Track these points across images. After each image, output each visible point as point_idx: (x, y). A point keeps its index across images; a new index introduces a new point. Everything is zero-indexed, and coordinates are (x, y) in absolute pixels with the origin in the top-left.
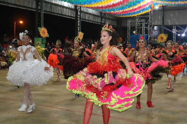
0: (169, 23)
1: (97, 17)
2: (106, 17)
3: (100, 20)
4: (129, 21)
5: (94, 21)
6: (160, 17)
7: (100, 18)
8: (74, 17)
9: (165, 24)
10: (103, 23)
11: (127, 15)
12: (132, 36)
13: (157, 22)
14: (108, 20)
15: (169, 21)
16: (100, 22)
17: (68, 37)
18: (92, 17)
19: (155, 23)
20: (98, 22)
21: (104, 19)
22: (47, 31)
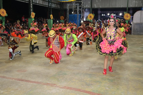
0: (95, 7)
1: (45, 2)
2: (52, 2)
3: (48, 4)
4: (68, 5)
5: (43, 4)
6: (89, 2)
7: (48, 2)
8: (27, 1)
9: (92, 7)
10: (50, 6)
11: (66, 1)
12: (71, 15)
13: (88, 6)
14: (54, 4)
15: (95, 5)
16: (48, 5)
17: (24, 16)
18: (42, 2)
19: (86, 6)
20: (46, 5)
21: (50, 3)
22: (6, 12)
